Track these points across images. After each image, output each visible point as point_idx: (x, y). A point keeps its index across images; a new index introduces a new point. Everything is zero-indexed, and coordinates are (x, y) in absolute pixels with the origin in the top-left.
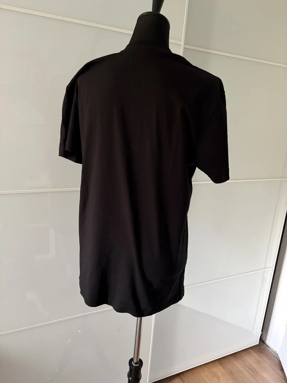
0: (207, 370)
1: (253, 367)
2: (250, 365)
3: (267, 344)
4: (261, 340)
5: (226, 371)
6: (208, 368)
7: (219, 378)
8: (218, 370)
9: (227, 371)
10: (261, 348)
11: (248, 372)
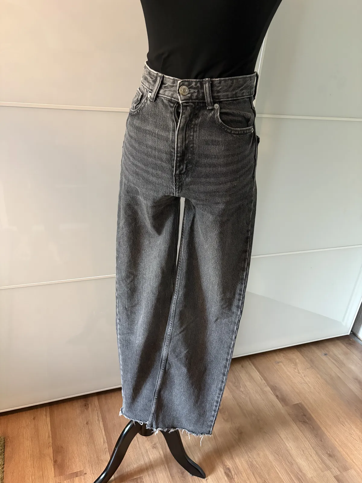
0: (284, 357)
1: (339, 358)
2: (336, 356)
3: (359, 337)
4: (352, 332)
5: (305, 358)
6: (284, 354)
7: (296, 364)
8: (296, 356)
9: (307, 359)
10: (350, 340)
11: (332, 361)
